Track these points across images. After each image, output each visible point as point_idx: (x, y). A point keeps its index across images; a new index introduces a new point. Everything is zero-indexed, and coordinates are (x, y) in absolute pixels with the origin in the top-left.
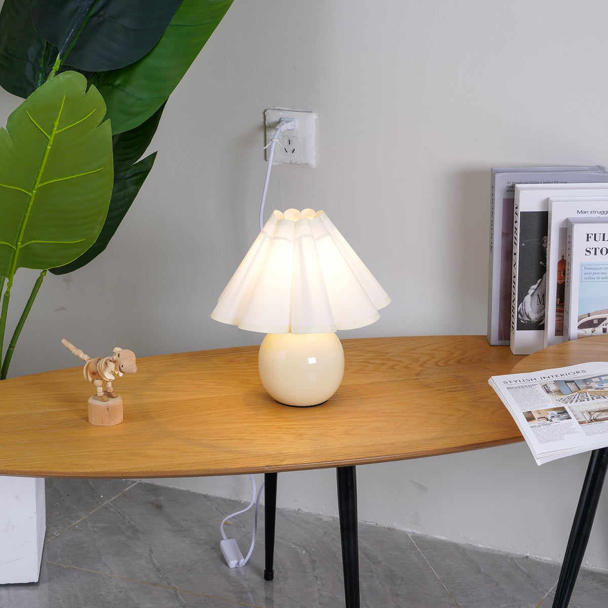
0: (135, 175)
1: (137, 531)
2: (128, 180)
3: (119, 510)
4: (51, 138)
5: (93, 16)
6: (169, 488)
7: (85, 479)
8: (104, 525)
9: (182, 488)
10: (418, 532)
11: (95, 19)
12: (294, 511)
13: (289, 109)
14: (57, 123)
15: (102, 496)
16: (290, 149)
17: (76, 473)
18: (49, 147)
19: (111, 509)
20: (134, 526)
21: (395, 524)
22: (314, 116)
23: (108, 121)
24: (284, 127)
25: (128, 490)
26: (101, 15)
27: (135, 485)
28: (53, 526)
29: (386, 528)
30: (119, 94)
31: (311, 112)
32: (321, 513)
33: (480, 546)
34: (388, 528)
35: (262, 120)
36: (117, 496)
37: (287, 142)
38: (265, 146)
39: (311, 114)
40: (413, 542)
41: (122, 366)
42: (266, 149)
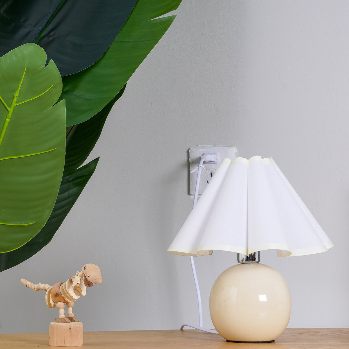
0: (79, 178)
4: (11, 110)
14: (17, 95)
18: (8, 120)
22: (234, 149)
23: (63, 101)
24: (208, 157)
26: (51, 36)
31: (232, 146)
37: (209, 175)
39: (232, 147)
41: (89, 276)
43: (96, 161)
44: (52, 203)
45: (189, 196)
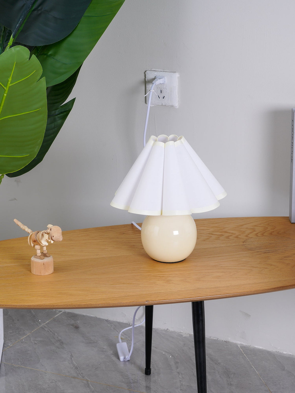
0: (62, 113)
1: (62, 343)
2: (56, 117)
3: (51, 330)
4: (7, 89)
5: (34, 10)
6: (84, 316)
7: (29, 309)
8: (41, 339)
9: (92, 316)
10: (244, 344)
11: (36, 12)
12: (164, 330)
13: (161, 70)
14: (10, 79)
15: (40, 321)
16: (161, 96)
17: (23, 306)
18: (5, 95)
19: (46, 329)
20: (61, 340)
21: (229, 338)
22: (177, 75)
23: (44, 78)
24: (158, 82)
25: (57, 317)
26: (40, 9)
27: (61, 314)
28: (9, 340)
29: (223, 341)
30: (51, 61)
31: (175, 72)
32: (182, 332)
33: (285, 353)
34: (225, 341)
35: (144, 77)
36: (50, 320)
37: (159, 92)
38: (146, 94)
39: (175, 73)
40: (241, 350)
41: (53, 237)
42: (146, 96)
43: (74, 100)
44: (40, 141)
45: (146, 104)
